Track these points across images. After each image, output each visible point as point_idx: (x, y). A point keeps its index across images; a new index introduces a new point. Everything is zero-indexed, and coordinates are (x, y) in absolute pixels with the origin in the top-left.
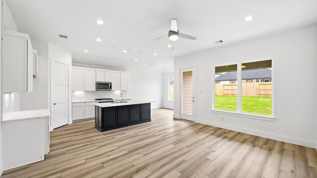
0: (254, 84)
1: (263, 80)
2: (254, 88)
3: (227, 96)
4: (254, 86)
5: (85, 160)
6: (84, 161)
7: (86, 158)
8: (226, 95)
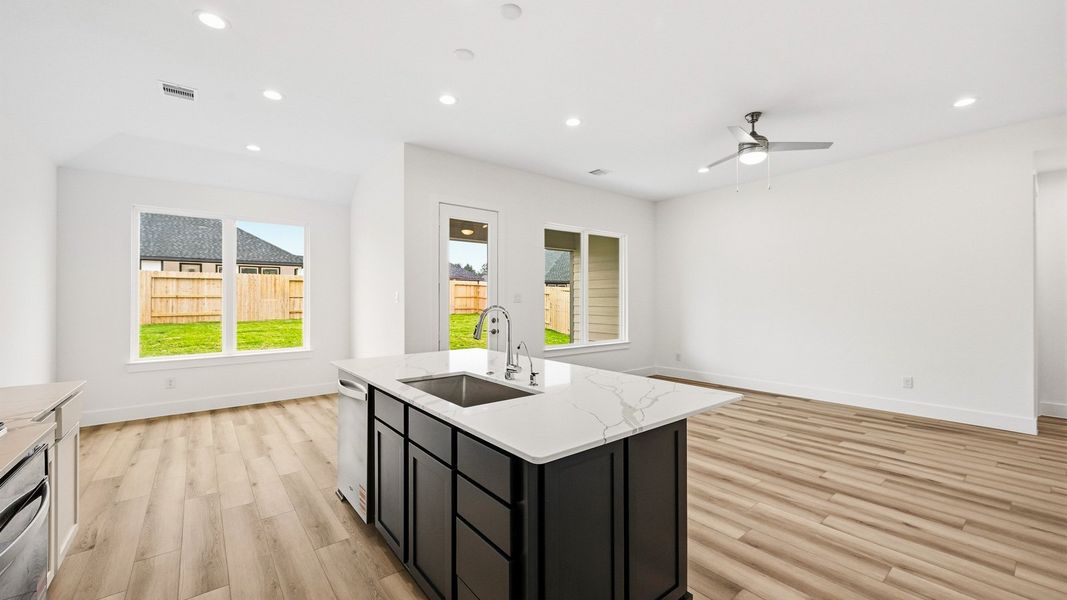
0: (275, 280)
1: (260, 268)
2: (275, 291)
3: (171, 324)
4: (275, 285)
5: (1012, 573)
6: (1019, 572)
7: (1006, 577)
8: (168, 321)
